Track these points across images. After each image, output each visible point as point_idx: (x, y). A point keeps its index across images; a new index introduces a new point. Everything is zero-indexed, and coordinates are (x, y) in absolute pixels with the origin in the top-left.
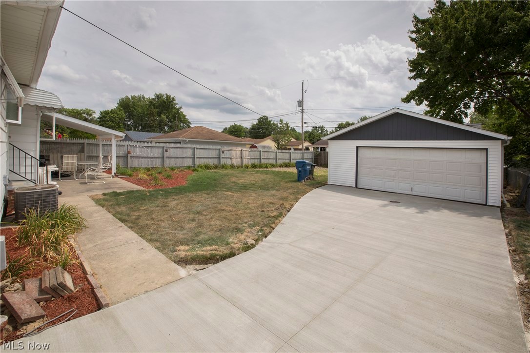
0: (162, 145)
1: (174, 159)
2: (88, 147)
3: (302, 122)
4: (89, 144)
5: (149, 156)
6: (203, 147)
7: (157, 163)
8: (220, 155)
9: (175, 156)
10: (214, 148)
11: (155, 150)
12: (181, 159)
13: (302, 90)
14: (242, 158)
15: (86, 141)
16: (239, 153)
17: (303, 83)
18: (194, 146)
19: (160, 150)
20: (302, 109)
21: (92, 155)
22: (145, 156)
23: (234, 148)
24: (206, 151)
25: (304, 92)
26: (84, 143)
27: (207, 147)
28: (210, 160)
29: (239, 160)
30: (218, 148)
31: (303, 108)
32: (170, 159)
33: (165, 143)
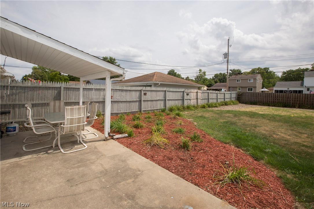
0: (139, 88)
1: (149, 103)
2: (65, 92)
3: (227, 69)
4: (67, 88)
5: (128, 100)
6: (171, 90)
7: (135, 108)
8: (183, 97)
9: (150, 99)
10: (179, 91)
11: (134, 93)
12: (155, 102)
13: (228, 45)
14: (197, 99)
15: (63, 85)
16: (195, 94)
17: (229, 40)
18: (165, 89)
19: (138, 94)
20: (228, 60)
21: (70, 101)
22: (124, 100)
23: (192, 90)
24: (174, 93)
25: (229, 47)
26: (60, 88)
27: (175, 90)
28: (176, 101)
29: (195, 100)
30: (183, 90)
31: (228, 58)
32: (146, 103)
33: (142, 86)
